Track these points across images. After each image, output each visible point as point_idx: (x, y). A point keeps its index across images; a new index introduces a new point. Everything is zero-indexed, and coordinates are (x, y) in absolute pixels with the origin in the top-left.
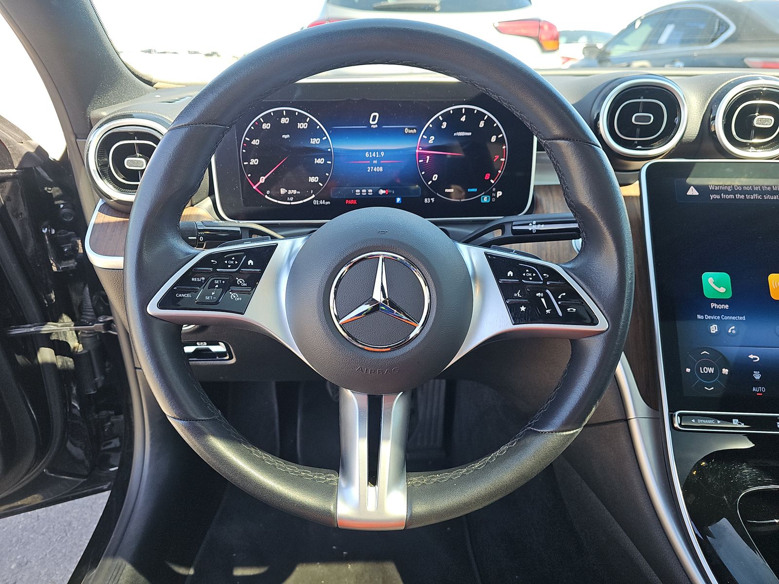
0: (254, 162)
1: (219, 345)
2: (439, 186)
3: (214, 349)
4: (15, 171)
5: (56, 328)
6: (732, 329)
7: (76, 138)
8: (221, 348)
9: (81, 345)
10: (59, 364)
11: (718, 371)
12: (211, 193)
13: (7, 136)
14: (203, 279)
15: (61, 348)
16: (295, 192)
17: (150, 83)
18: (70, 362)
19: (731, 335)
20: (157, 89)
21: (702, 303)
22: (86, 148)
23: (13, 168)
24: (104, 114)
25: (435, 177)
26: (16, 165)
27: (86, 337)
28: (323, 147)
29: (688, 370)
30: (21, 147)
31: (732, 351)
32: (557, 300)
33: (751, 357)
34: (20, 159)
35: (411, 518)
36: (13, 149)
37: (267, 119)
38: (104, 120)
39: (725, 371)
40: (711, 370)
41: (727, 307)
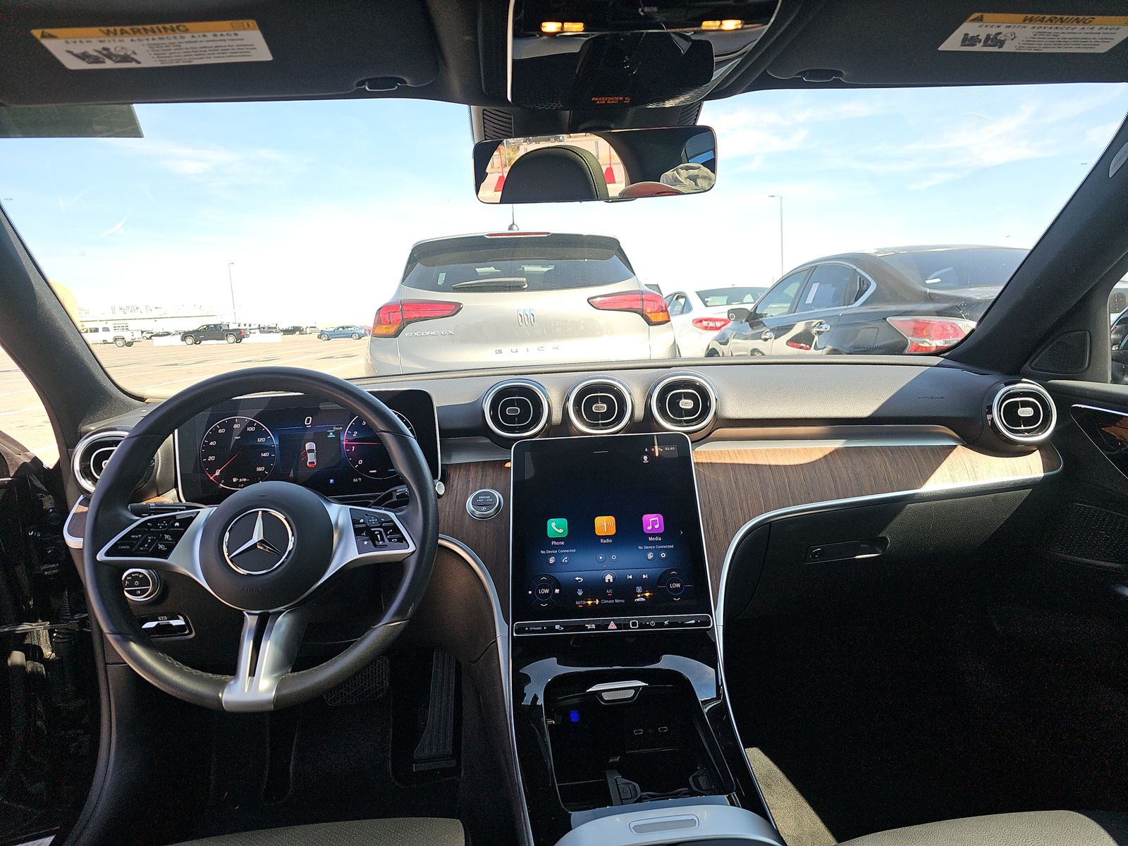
0: (211, 458)
1: (179, 619)
2: (364, 469)
3: (174, 623)
4: (10, 479)
5: (30, 627)
6: (565, 560)
7: (68, 448)
8: (180, 622)
9: (54, 654)
10: (29, 669)
11: (552, 591)
12: (176, 486)
13: (7, 449)
14: (140, 536)
15: (33, 652)
16: (245, 480)
17: (142, 399)
18: (41, 668)
19: (565, 563)
20: (147, 403)
21: (546, 541)
22: (73, 455)
23: (9, 477)
24: (93, 428)
25: (360, 462)
26: (12, 474)
27: (60, 643)
28: (268, 444)
29: (530, 592)
30: (19, 458)
31: (562, 576)
32: (387, 535)
33: (577, 579)
34: (16, 469)
35: (277, 700)
36: (11, 460)
37: (222, 425)
38: (90, 433)
39: (557, 591)
40: (547, 591)
41: (563, 543)
